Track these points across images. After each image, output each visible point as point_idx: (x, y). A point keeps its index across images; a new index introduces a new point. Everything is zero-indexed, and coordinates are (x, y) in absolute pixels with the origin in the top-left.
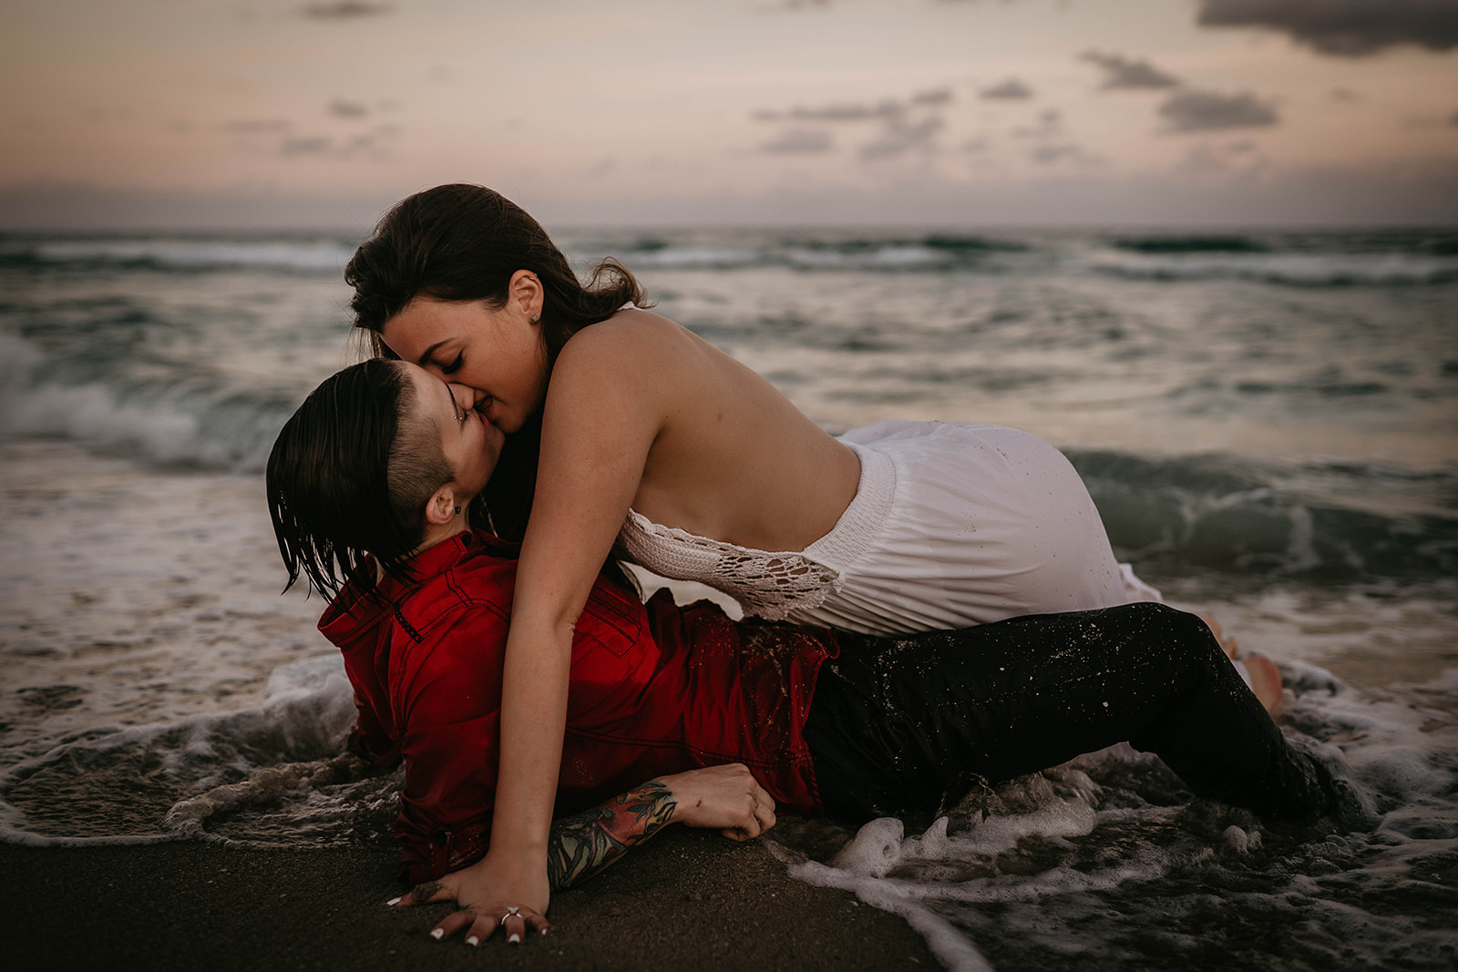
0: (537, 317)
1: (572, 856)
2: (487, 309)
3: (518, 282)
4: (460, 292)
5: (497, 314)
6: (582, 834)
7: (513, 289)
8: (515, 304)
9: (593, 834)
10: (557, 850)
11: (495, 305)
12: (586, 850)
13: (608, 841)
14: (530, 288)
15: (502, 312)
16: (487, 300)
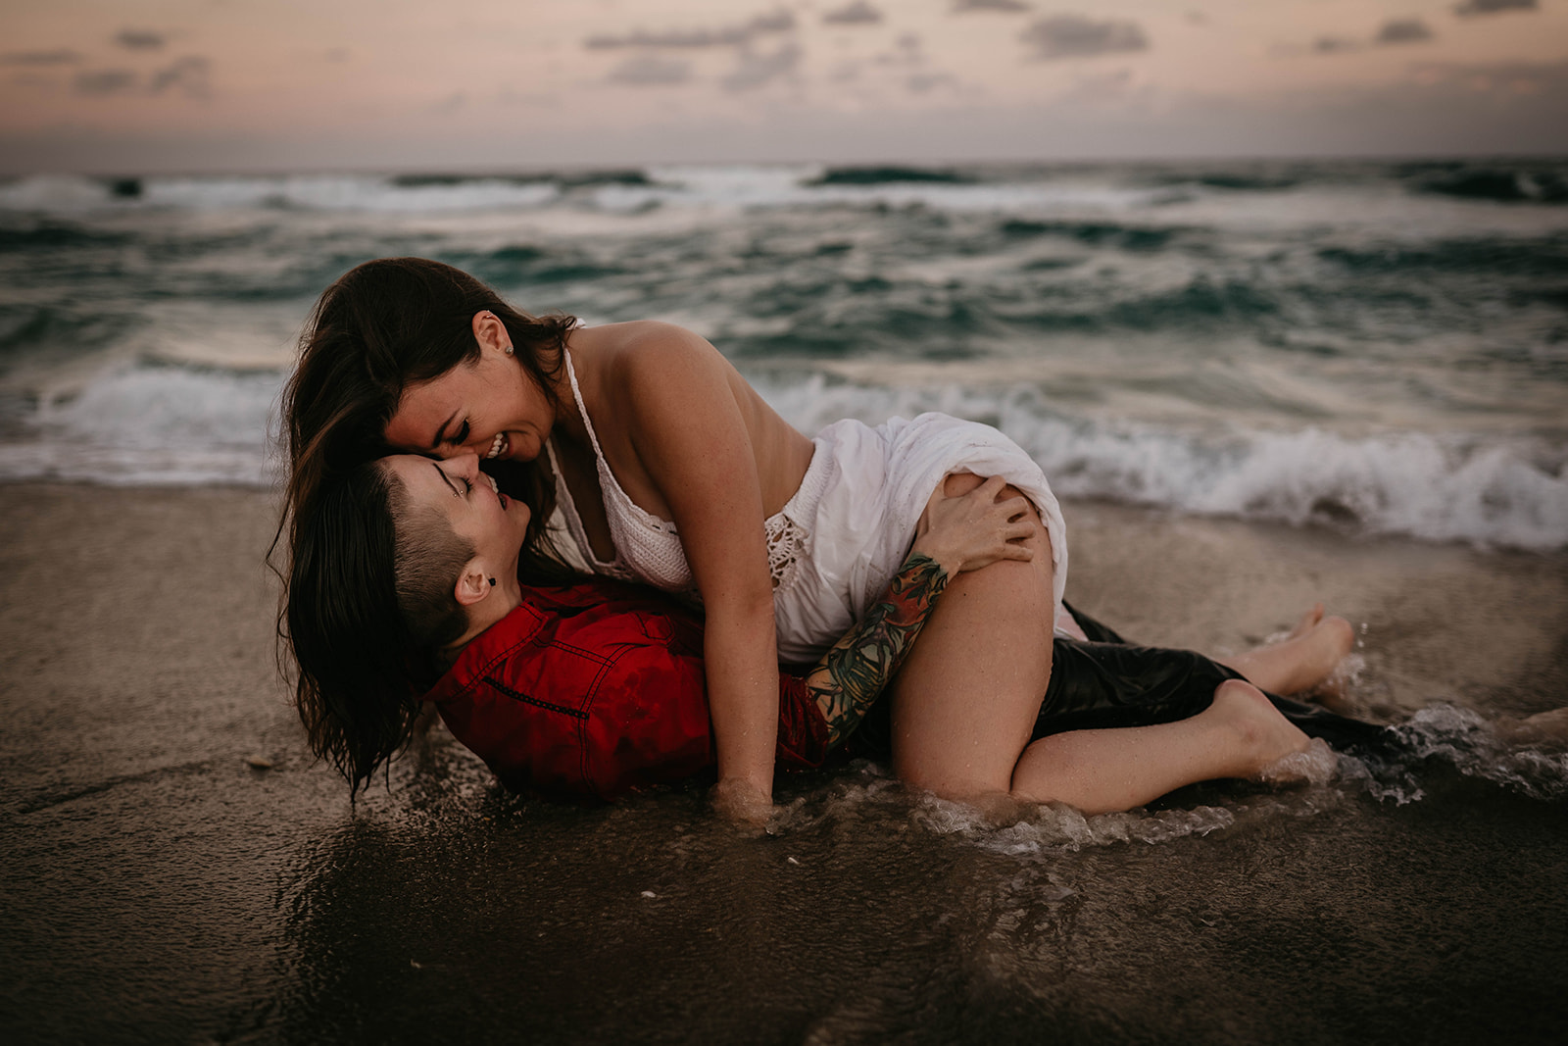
0: (511, 349)
1: (876, 660)
2: (469, 368)
3: (481, 327)
4: (439, 365)
5: (479, 367)
6: (876, 637)
7: (481, 337)
8: (487, 349)
9: (885, 632)
10: (862, 664)
11: (473, 359)
12: (887, 650)
13: (901, 631)
14: (492, 326)
15: (482, 362)
16: (465, 359)
